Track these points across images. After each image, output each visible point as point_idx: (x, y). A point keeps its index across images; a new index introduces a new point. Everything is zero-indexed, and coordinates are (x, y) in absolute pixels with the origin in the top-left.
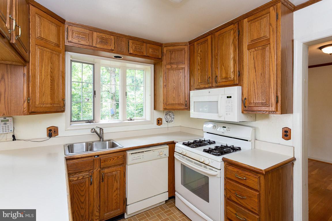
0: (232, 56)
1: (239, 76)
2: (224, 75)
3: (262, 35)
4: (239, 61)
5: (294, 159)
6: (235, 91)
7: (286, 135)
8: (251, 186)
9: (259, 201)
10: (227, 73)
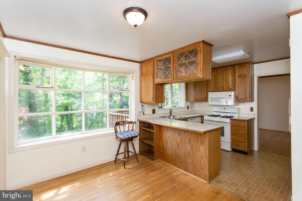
0: (231, 79)
1: (234, 87)
2: (227, 86)
3: (244, 73)
4: (234, 82)
5: (255, 118)
6: (232, 93)
7: (252, 110)
8: (242, 126)
9: (245, 131)
10: (228, 86)
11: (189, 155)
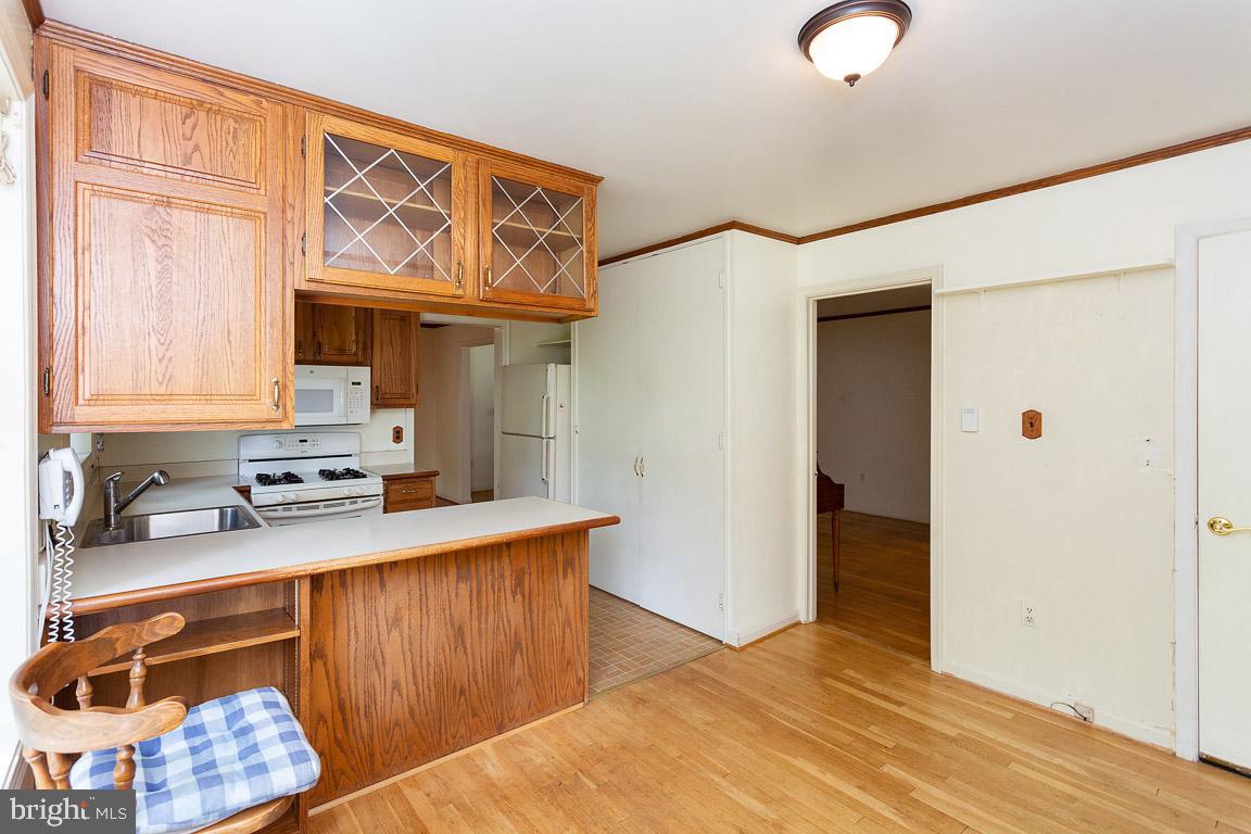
7: (398, 438)
11: (518, 644)
